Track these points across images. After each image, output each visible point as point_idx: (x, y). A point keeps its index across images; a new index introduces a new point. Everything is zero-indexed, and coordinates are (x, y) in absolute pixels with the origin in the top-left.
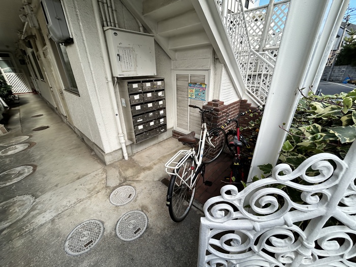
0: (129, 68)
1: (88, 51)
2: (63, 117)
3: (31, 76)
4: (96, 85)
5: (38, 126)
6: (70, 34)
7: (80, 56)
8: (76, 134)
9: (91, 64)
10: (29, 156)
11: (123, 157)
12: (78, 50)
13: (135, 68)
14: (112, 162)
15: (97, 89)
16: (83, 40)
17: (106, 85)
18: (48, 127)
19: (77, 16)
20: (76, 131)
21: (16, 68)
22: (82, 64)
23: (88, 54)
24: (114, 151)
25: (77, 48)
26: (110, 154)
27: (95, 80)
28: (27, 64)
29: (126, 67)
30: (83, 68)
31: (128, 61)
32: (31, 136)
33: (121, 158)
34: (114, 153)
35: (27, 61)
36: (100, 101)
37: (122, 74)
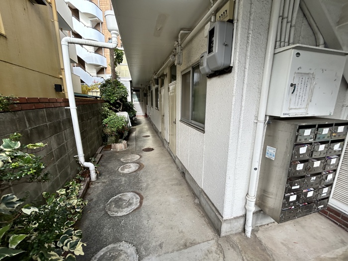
0: (299, 104)
1: (246, 82)
2: (165, 142)
3: (147, 104)
4: (241, 125)
5: (146, 147)
6: (232, 62)
7: (235, 88)
8: (176, 164)
9: (244, 98)
10: (138, 182)
11: (244, 230)
12: (236, 81)
13: (308, 104)
14: (228, 234)
15: (241, 130)
16: (245, 68)
17: (252, 126)
18: (153, 149)
19: (248, 39)
20: (177, 161)
21: (141, 99)
22: (234, 98)
23: (245, 86)
24: (235, 218)
25: (236, 78)
26: (229, 221)
27: (242, 118)
28: (147, 96)
29: (297, 103)
30: (233, 103)
31: (301, 95)
32: (141, 157)
33: (240, 230)
34: (234, 221)
35: (149, 94)
36: (239, 147)
37: (288, 112)
